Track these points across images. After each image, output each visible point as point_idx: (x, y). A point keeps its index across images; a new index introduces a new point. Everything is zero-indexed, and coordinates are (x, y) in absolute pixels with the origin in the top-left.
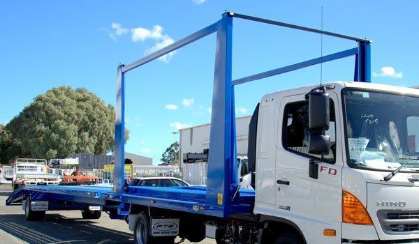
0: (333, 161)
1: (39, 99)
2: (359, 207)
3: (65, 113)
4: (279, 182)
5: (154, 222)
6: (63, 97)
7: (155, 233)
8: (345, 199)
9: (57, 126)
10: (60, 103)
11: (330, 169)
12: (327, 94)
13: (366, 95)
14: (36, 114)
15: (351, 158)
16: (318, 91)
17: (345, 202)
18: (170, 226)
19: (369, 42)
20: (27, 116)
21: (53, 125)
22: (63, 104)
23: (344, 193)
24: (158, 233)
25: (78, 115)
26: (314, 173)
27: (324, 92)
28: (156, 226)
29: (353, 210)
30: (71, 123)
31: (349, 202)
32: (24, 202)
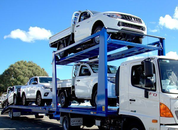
0: (155, 90)
1: (12, 66)
2: (167, 110)
3: (23, 72)
4: (130, 100)
5: (72, 119)
6: (22, 65)
7: (72, 124)
8: (161, 106)
9: (20, 78)
10: (20, 68)
11: (154, 94)
12: (152, 61)
13: (168, 61)
14: (10, 73)
15: (163, 89)
16: (147, 60)
17: (161, 108)
18: (79, 121)
19: (164, 39)
20: (6, 74)
21: (18, 78)
22: (22, 68)
23: (161, 104)
24: (73, 124)
25: (29, 73)
26: (146, 96)
27: (151, 60)
28: (73, 121)
29: (165, 111)
30: (26, 76)
31: (163, 108)
32: (10, 113)
